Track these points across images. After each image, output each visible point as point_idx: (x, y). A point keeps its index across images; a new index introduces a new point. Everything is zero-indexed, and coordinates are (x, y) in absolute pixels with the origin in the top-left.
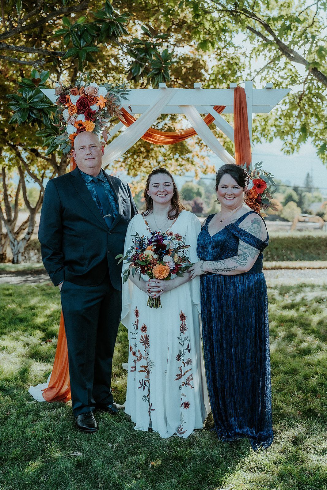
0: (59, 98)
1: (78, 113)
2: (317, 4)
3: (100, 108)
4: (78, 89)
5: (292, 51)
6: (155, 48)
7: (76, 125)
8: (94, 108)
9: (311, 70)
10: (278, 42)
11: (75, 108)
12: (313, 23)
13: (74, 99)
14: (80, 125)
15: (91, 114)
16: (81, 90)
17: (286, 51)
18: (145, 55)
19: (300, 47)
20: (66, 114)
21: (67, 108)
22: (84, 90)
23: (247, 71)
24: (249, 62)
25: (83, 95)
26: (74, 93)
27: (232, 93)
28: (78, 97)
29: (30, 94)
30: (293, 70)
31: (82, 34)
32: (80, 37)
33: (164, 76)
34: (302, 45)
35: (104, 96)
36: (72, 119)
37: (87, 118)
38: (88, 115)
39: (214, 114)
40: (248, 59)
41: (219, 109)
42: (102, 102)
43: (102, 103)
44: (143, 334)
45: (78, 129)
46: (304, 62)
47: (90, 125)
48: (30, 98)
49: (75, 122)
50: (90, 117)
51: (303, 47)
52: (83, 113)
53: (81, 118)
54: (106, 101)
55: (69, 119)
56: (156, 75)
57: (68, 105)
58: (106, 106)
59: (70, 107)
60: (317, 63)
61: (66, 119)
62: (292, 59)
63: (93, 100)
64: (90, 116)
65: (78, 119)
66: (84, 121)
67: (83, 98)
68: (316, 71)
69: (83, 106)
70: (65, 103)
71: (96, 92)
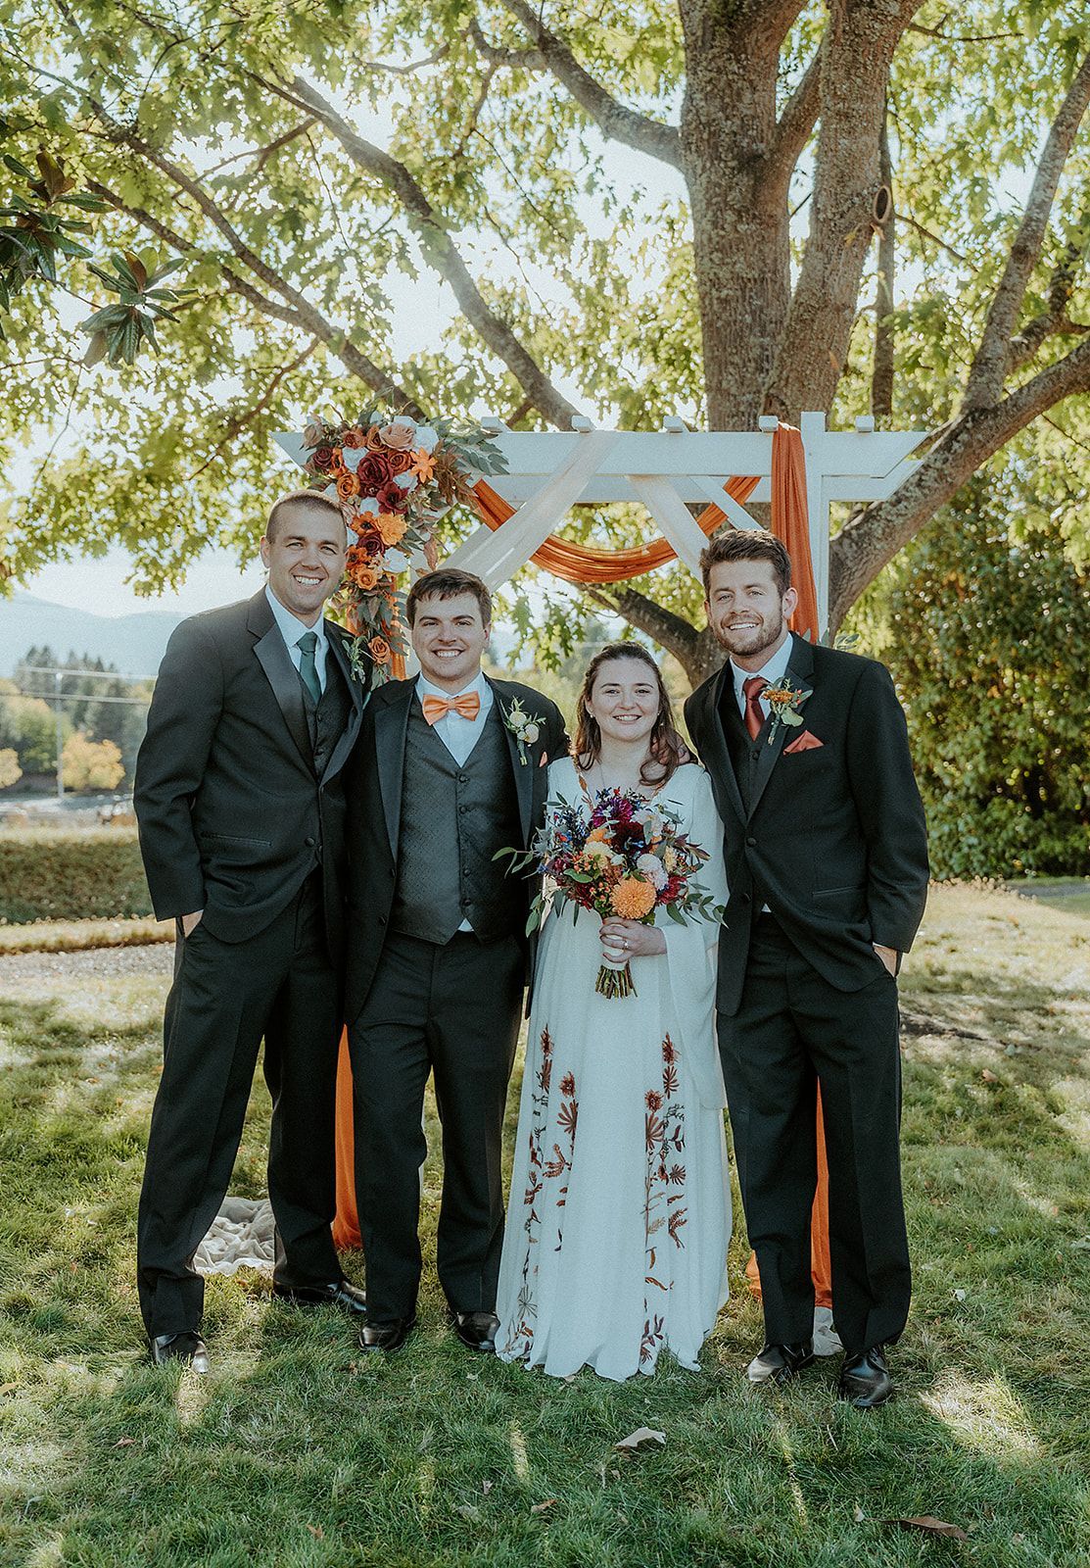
0: (315, 456)
1: (362, 494)
3: (419, 482)
4: (364, 433)
7: (357, 525)
8: (404, 480)
11: (356, 481)
13: (352, 458)
14: (367, 525)
15: (396, 496)
16: (370, 435)
21: (334, 480)
22: (377, 435)
25: (376, 449)
26: (350, 441)
28: (361, 453)
35: (430, 452)
37: (384, 509)
38: (388, 499)
41: (741, 486)
42: (424, 466)
43: (425, 469)
44: (568, 1100)
45: (361, 537)
47: (393, 526)
49: (355, 518)
50: (393, 504)
52: (374, 495)
53: (370, 506)
54: (433, 462)
57: (337, 471)
58: (434, 475)
59: (342, 479)
63: (401, 459)
64: (393, 501)
65: (362, 511)
66: (376, 514)
67: (375, 456)
69: (376, 475)
70: (329, 469)
71: (408, 439)
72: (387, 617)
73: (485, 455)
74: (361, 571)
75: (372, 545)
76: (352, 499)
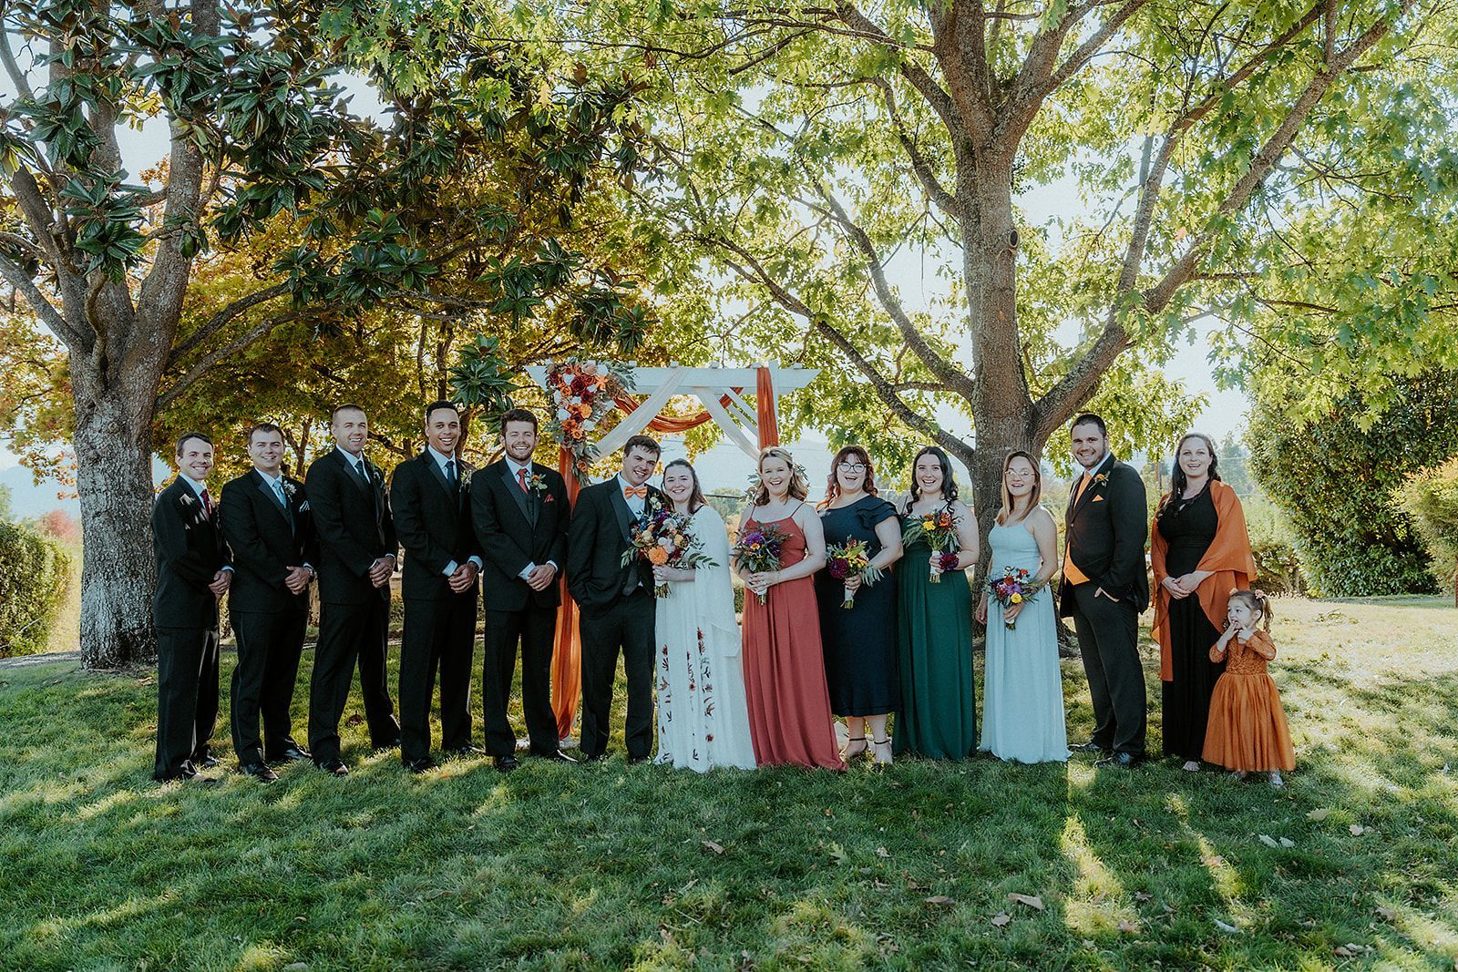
0: (550, 378)
1: (573, 395)
2: (817, 225)
3: (598, 389)
5: (789, 297)
6: (616, 300)
7: (570, 409)
8: (592, 389)
9: (817, 324)
10: (769, 283)
11: (570, 389)
12: (811, 251)
13: (568, 379)
14: (575, 409)
15: (589, 396)
17: (779, 295)
18: (605, 310)
19: (801, 291)
20: (558, 396)
21: (559, 389)
22: (580, 369)
23: (718, 319)
24: (718, 301)
25: (579, 375)
26: (569, 372)
27: (755, 373)
28: (572, 377)
29: (481, 366)
30: (788, 320)
31: (519, 281)
32: (517, 285)
33: (635, 339)
34: (804, 288)
35: (604, 376)
36: (565, 402)
37: (584, 401)
38: (585, 397)
39: (732, 394)
40: (715, 297)
41: (737, 390)
42: (601, 383)
45: (573, 415)
46: (807, 312)
47: (586, 410)
48: (480, 372)
49: (570, 406)
50: (587, 400)
51: (805, 292)
52: (579, 396)
53: (577, 401)
54: (606, 381)
55: (562, 403)
56: (624, 338)
57: (561, 385)
58: (606, 387)
59: (564, 389)
60: (825, 315)
61: (557, 402)
62: (789, 307)
63: (591, 379)
64: (587, 398)
65: (573, 403)
66: (580, 404)
67: (579, 378)
68: (823, 326)
69: (579, 386)
70: (557, 384)
71: (595, 370)
72: (587, 452)
73: (628, 380)
74: (574, 431)
75: (578, 418)
76: (569, 398)
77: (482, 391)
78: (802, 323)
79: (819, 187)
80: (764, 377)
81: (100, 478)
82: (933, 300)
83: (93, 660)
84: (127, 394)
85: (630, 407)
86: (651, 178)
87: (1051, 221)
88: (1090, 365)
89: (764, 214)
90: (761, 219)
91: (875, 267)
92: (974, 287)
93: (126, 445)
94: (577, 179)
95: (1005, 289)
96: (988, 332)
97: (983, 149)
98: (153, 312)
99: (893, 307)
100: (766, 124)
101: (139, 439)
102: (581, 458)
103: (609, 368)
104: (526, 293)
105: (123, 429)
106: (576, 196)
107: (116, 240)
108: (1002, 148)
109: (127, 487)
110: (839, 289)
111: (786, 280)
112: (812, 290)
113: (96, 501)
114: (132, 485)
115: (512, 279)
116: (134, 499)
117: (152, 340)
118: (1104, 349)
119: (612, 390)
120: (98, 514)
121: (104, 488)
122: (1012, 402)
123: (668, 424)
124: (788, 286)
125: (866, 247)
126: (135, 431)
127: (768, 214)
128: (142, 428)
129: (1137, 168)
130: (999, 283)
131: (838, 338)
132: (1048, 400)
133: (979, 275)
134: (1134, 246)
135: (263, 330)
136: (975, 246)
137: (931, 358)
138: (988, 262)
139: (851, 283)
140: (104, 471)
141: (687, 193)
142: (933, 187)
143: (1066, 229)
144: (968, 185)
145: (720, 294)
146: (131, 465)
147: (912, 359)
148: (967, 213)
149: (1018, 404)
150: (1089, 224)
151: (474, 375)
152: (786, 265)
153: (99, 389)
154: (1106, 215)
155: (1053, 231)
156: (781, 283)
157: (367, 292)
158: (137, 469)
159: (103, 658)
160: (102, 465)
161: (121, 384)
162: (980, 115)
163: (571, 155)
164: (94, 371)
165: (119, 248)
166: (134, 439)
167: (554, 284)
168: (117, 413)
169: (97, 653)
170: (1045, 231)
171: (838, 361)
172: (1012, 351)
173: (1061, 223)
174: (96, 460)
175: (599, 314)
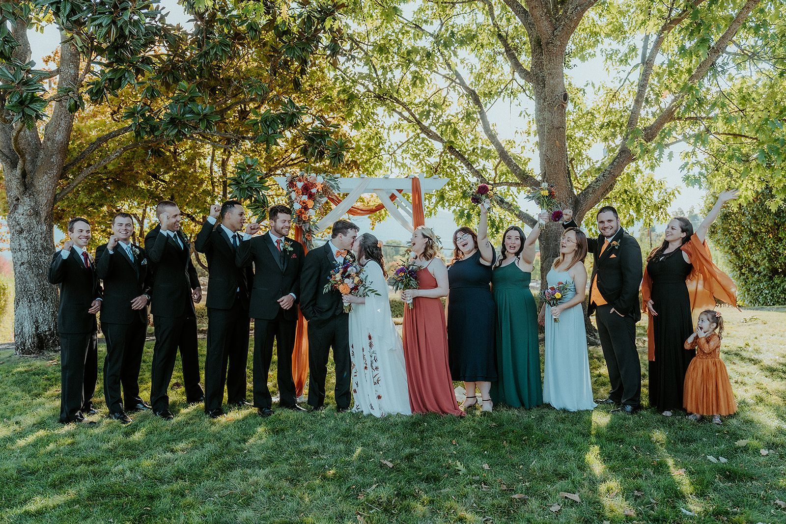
0: (289, 184)
1: (303, 194)
2: (447, 87)
3: (318, 191)
5: (431, 131)
6: (328, 135)
7: (301, 203)
8: (314, 191)
9: (447, 147)
10: (419, 123)
11: (300, 191)
12: (444, 103)
13: (300, 185)
14: (304, 203)
16: (304, 179)
17: (425, 130)
18: (321, 141)
19: (438, 128)
20: (293, 195)
21: (294, 191)
22: (307, 179)
23: (388, 144)
24: (388, 133)
25: (306, 182)
26: (300, 181)
28: (302, 183)
29: (248, 176)
30: (430, 144)
31: (269, 124)
32: (268, 127)
33: (339, 159)
34: (440, 126)
35: (321, 183)
36: (298, 198)
37: (309, 198)
39: (396, 193)
40: (386, 131)
41: (400, 191)
42: (319, 187)
45: (303, 206)
46: (441, 140)
47: (310, 203)
48: (247, 180)
49: (301, 201)
51: (440, 128)
52: (306, 195)
53: (305, 198)
54: (322, 186)
55: (296, 199)
56: (333, 158)
57: (295, 188)
58: (322, 189)
59: (297, 190)
60: (452, 142)
61: (293, 199)
62: (430, 137)
63: (313, 185)
64: (311, 196)
65: (302, 199)
66: (307, 200)
67: (306, 184)
68: (451, 148)
69: (306, 189)
70: (293, 187)
71: (315, 180)
72: (311, 228)
73: (335, 185)
74: (303, 216)
75: (306, 208)
76: (300, 196)
77: (248, 191)
78: (438, 146)
79: (449, 65)
80: (415, 182)
81: (23, 242)
82: (516, 132)
83: (22, 350)
84: (38, 192)
85: (337, 202)
86: (348, 60)
87: (587, 84)
88: (610, 173)
89: (416, 81)
90: (414, 84)
91: (482, 113)
92: (541, 126)
93: (38, 223)
94: (304, 62)
95: (560, 127)
96: (549, 154)
97: (548, 43)
98: (52, 144)
99: (492, 137)
100: (417, 26)
101: (46, 219)
102: (307, 232)
103: (324, 178)
104: (274, 131)
105: (37, 214)
106: (303, 72)
107: (29, 104)
108: (559, 43)
109: (39, 248)
110: (461, 126)
111: (429, 121)
112: (444, 127)
113: (22, 256)
114: (42, 246)
115: (266, 122)
116: (44, 255)
117: (52, 160)
118: (618, 163)
119: (325, 191)
120: (23, 264)
121: (26, 248)
122: (564, 194)
123: (359, 211)
124: (430, 125)
125: (477, 101)
126: (43, 214)
127: (418, 81)
128: (48, 212)
129: (640, 52)
130: (556, 123)
131: (460, 156)
132: (585, 193)
133: (544, 119)
134: (637, 102)
135: (118, 154)
136: (542, 101)
137: (515, 168)
138: (550, 111)
139: (467, 122)
140: (25, 238)
141: (370, 69)
142: (517, 65)
143: (596, 89)
144: (538, 64)
145: (389, 129)
146: (41, 234)
147: (503, 168)
148: (538, 81)
149: (566, 196)
150: (611, 86)
151: (243, 181)
152: (429, 112)
153: (21, 189)
154: (621, 80)
155: (589, 90)
156: (426, 123)
157: (179, 131)
158: (45, 237)
159: (28, 348)
160: (25, 234)
161: (35, 187)
162: (546, 23)
163: (300, 48)
164: (18, 179)
165: (31, 108)
166: (43, 219)
167: (291, 125)
168: (33, 204)
169: (24, 346)
170: (584, 90)
171: (460, 168)
172: (563, 164)
173: (593, 85)
174: (21, 232)
175: (317, 144)
